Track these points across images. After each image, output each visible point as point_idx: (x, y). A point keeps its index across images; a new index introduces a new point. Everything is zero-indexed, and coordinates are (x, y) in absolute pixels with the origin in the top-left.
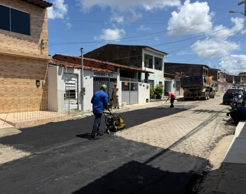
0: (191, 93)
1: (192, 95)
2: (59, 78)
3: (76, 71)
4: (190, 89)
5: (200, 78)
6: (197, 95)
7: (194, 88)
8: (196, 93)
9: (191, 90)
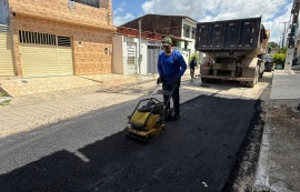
0: (218, 67)
1: (219, 72)
2: (124, 44)
3: (136, 40)
4: (217, 55)
5: (250, 27)
6: (233, 74)
7: (227, 54)
8: (232, 67)
9: (218, 60)
